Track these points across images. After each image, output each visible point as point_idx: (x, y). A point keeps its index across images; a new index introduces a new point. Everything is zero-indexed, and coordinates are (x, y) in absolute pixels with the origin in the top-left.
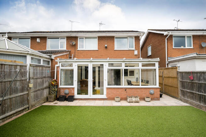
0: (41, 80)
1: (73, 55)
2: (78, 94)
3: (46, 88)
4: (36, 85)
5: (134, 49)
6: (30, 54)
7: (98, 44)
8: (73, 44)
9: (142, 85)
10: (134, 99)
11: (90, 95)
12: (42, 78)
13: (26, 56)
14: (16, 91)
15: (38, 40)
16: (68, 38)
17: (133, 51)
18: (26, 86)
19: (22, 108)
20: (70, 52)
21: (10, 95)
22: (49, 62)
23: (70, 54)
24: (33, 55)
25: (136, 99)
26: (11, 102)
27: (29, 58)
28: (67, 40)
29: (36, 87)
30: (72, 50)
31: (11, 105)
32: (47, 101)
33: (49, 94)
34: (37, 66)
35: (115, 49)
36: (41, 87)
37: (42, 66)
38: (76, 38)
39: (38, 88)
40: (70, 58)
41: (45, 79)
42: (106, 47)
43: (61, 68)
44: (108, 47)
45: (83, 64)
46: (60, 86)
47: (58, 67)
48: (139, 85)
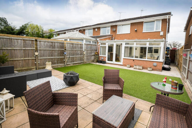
0: (90, 51)
1: (113, 38)
2: (108, 60)
3: (93, 56)
4: (88, 53)
5: (160, 30)
6: (85, 39)
7: (131, 28)
8: (114, 30)
9: (147, 59)
10: (138, 67)
11: (114, 61)
12: (91, 50)
13: (83, 40)
14: (78, 54)
15: (96, 30)
16: (112, 27)
17: (159, 33)
18: (83, 53)
19: (81, 62)
20: (112, 35)
21: (76, 55)
22: (96, 42)
23: (112, 37)
24: (86, 39)
25: (139, 67)
26: (76, 58)
27: (84, 41)
28: (111, 28)
29: (88, 54)
30: (114, 35)
31: (76, 60)
32: (93, 62)
33: (95, 59)
34: (88, 44)
35: (143, 32)
36: (90, 55)
37: (91, 45)
38: (116, 26)
39: (88, 55)
40: (112, 39)
41: (92, 51)
42: (136, 31)
43: (100, 45)
44: (138, 31)
45: (119, 43)
46: (100, 55)
47: (99, 45)
48: (146, 59)
